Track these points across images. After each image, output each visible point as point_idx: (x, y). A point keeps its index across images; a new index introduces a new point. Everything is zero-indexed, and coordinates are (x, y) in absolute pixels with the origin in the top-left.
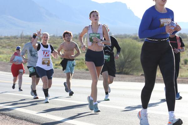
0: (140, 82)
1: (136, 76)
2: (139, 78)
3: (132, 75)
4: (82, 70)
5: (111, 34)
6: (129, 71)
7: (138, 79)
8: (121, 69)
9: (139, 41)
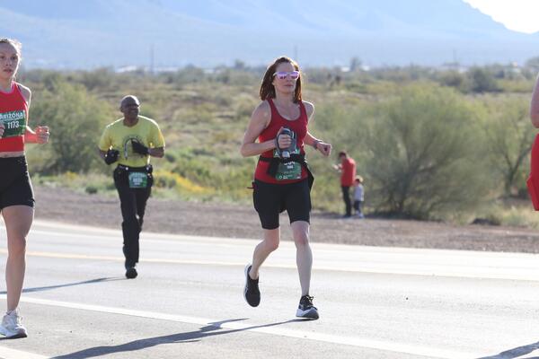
0: (469, 249)
1: (455, 226)
2: (466, 233)
3: (439, 221)
5: (360, 64)
6: (428, 206)
7: (462, 236)
8: (397, 198)
9: (465, 93)
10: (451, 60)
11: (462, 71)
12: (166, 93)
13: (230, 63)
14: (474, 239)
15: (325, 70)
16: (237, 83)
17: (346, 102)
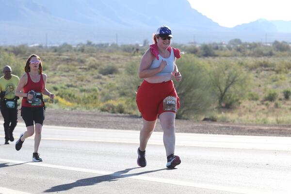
0: (201, 133)
1: (195, 122)
2: (200, 125)
3: (187, 119)
4: (94, 110)
5: (148, 42)
6: (181, 112)
7: (198, 126)
9: (199, 57)
10: (192, 41)
11: (198, 46)
12: (54, 57)
13: (85, 42)
14: (203, 128)
15: (131, 45)
16: (88, 52)
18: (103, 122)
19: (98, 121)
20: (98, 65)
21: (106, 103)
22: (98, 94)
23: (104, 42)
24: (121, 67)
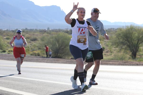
0: (70, 64)
1: (67, 59)
3: (64, 58)
4: (28, 55)
5: (49, 29)
6: (62, 55)
8: (56, 54)
9: (69, 34)
10: (66, 28)
11: (69, 30)
12: (12, 34)
13: (24, 28)
14: (71, 62)
15: (43, 30)
16: (26, 32)
17: (46, 36)
18: (32, 59)
19: (30, 59)
20: (30, 37)
21: (33, 52)
22: (30, 49)
23: (32, 28)
24: (39, 38)
